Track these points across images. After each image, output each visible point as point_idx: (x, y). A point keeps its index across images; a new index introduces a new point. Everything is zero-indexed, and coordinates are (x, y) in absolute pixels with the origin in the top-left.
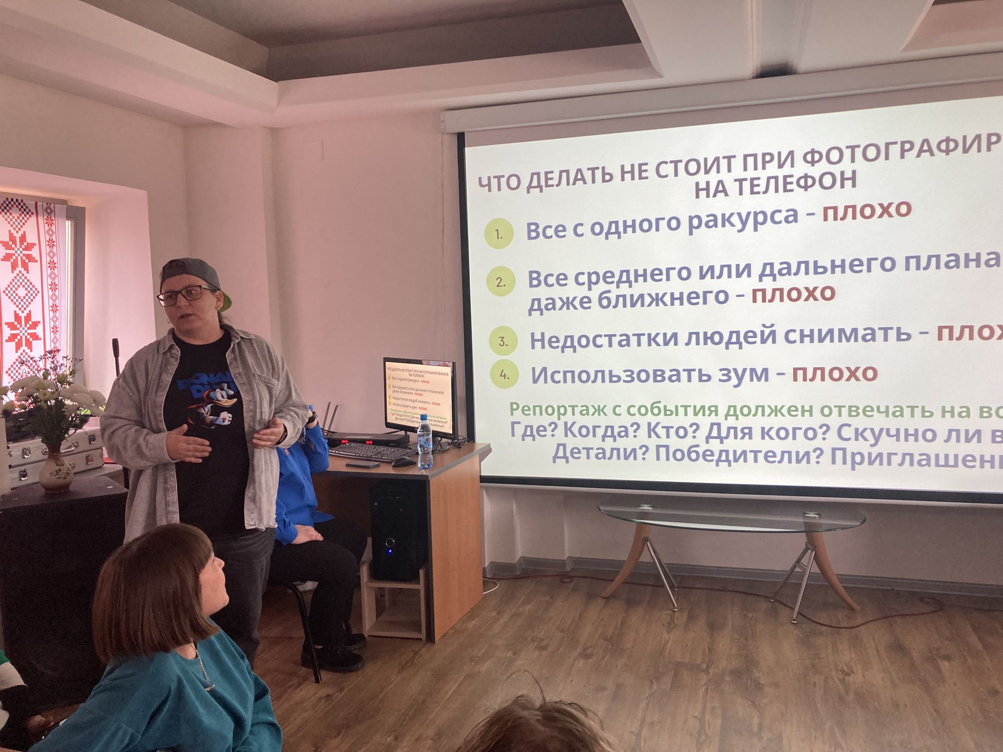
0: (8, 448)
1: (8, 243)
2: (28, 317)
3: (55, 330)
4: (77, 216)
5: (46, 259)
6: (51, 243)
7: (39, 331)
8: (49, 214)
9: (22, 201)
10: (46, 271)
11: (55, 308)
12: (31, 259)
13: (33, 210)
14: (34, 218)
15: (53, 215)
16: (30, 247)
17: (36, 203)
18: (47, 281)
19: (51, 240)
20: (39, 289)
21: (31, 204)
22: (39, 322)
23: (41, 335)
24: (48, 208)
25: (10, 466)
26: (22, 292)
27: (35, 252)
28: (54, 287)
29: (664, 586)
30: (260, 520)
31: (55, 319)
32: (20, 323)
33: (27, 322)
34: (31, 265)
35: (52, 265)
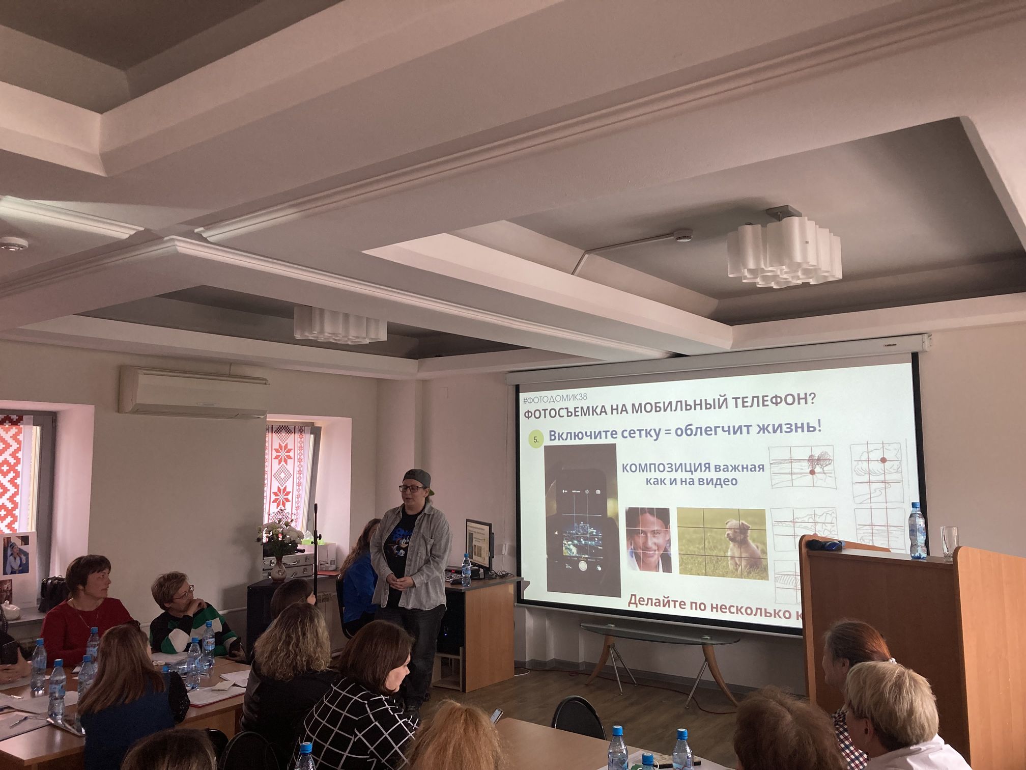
0: (263, 559)
1: (278, 449)
2: (285, 489)
3: (298, 496)
4: (316, 432)
5: (297, 457)
6: (301, 448)
7: (290, 497)
8: (301, 432)
9: (287, 426)
10: (297, 463)
11: (299, 484)
12: (289, 457)
13: (293, 431)
14: (293, 434)
15: (303, 432)
16: (289, 451)
17: (295, 427)
18: (297, 469)
19: (301, 447)
20: (292, 474)
21: (292, 428)
22: (290, 492)
23: (290, 499)
24: (301, 429)
25: (263, 570)
26: (283, 475)
27: (291, 454)
28: (300, 472)
29: (617, 681)
30: (408, 604)
31: (298, 490)
32: (280, 492)
33: (283, 492)
34: (289, 461)
35: (300, 460)
